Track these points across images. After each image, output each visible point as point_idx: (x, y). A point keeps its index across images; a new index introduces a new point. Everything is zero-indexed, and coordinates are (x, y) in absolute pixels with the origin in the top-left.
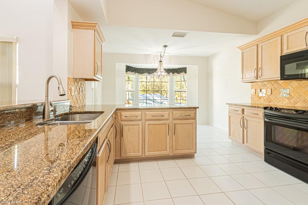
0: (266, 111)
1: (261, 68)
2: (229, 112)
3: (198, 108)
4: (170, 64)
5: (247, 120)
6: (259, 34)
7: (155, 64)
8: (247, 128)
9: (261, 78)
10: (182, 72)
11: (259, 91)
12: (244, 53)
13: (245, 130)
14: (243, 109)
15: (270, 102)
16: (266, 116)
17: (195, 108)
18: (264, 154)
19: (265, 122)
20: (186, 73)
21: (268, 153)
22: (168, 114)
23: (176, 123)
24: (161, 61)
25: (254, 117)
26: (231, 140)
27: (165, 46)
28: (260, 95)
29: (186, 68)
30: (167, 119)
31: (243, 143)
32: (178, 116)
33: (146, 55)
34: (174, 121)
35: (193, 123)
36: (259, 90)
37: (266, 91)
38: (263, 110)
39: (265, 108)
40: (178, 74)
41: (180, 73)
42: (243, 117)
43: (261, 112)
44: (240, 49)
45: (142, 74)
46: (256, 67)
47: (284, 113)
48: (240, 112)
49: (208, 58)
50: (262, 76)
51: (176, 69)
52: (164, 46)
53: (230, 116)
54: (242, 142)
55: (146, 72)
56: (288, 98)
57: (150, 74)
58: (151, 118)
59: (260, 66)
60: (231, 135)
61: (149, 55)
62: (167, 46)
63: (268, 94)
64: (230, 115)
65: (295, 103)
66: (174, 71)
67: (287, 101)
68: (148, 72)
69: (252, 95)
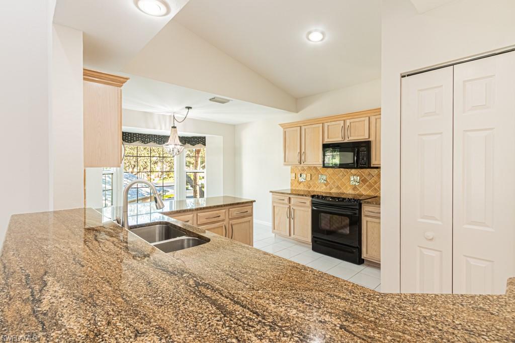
0: (314, 199)
1: (304, 153)
2: (273, 202)
3: (255, 201)
4: (185, 132)
5: (294, 210)
6: (299, 113)
7: (161, 129)
8: (293, 219)
9: (305, 163)
10: (199, 144)
11: (299, 176)
12: (287, 132)
13: (292, 221)
14: (290, 198)
15: (309, 187)
16: (313, 204)
17: (252, 202)
18: (311, 243)
19: (313, 210)
20: (205, 145)
21: (316, 241)
22: (224, 214)
23: (233, 223)
24: (174, 127)
25: (301, 206)
26: (274, 235)
27: (189, 108)
28: (301, 179)
29: (205, 138)
30: (223, 220)
31: (290, 235)
32: (235, 215)
33: (146, 112)
34: (231, 222)
35: (250, 221)
36: (299, 174)
37: (306, 176)
38: (311, 198)
39: (313, 196)
40: (192, 146)
41: (195, 144)
42: (290, 206)
43: (308, 201)
44: (282, 127)
45: (131, 142)
46: (299, 151)
47: (329, 200)
48: (286, 201)
49: (234, 126)
50: (305, 161)
51: (189, 138)
52: (186, 107)
53: (274, 206)
54: (288, 235)
55: (138, 140)
56: (325, 184)
57: (145, 143)
58: (205, 221)
59: (303, 150)
60: (276, 228)
61: (151, 114)
62: (191, 108)
63: (308, 179)
64: (275, 204)
65: (331, 189)
66: (185, 141)
67: (325, 187)
68: (141, 139)
69: (291, 180)
